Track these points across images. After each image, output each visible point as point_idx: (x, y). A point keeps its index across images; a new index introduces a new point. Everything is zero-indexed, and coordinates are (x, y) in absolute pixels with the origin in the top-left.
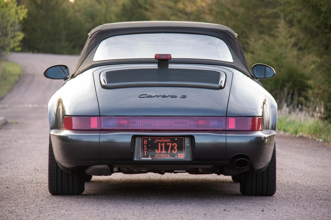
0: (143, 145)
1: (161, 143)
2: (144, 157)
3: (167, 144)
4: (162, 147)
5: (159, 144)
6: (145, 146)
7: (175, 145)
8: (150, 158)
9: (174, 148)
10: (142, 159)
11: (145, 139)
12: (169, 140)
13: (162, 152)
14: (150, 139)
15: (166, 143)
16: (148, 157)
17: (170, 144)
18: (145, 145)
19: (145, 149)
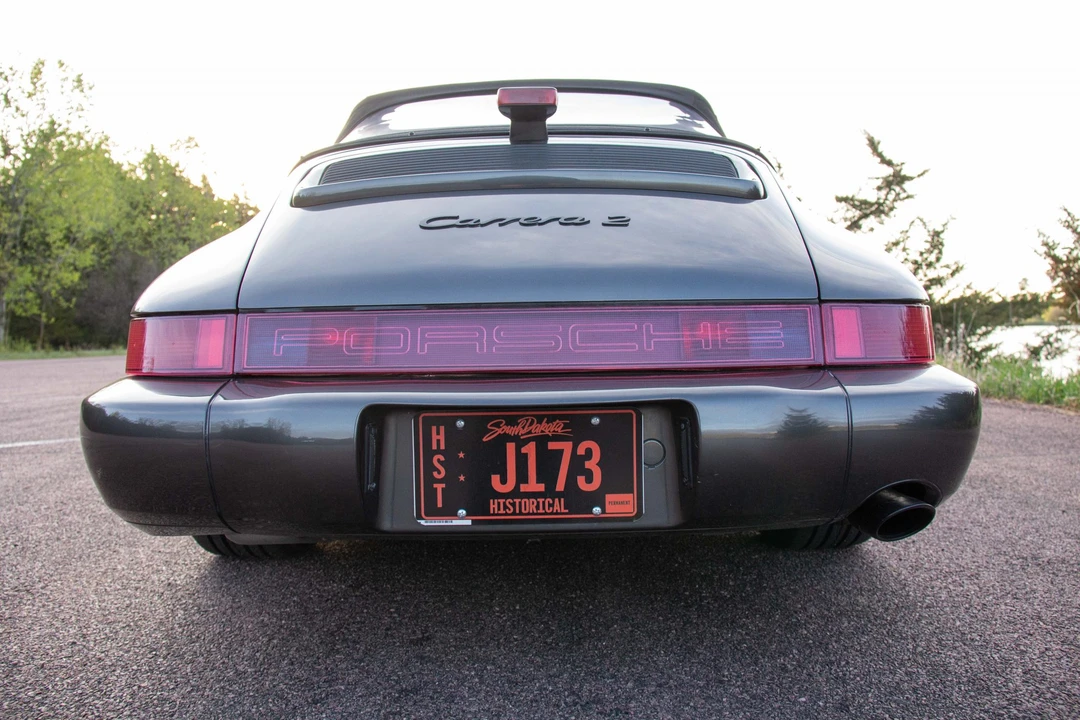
0: (429, 454)
1: (520, 443)
2: (433, 512)
3: (552, 446)
4: (522, 460)
5: (511, 447)
6: (439, 460)
7: (589, 452)
8: (462, 518)
9: (588, 465)
10: (423, 522)
11: (438, 422)
12: (557, 427)
13: (523, 488)
14: (461, 424)
15: (541, 441)
16: (454, 515)
17: (566, 447)
18: (438, 451)
19: (435, 474)
